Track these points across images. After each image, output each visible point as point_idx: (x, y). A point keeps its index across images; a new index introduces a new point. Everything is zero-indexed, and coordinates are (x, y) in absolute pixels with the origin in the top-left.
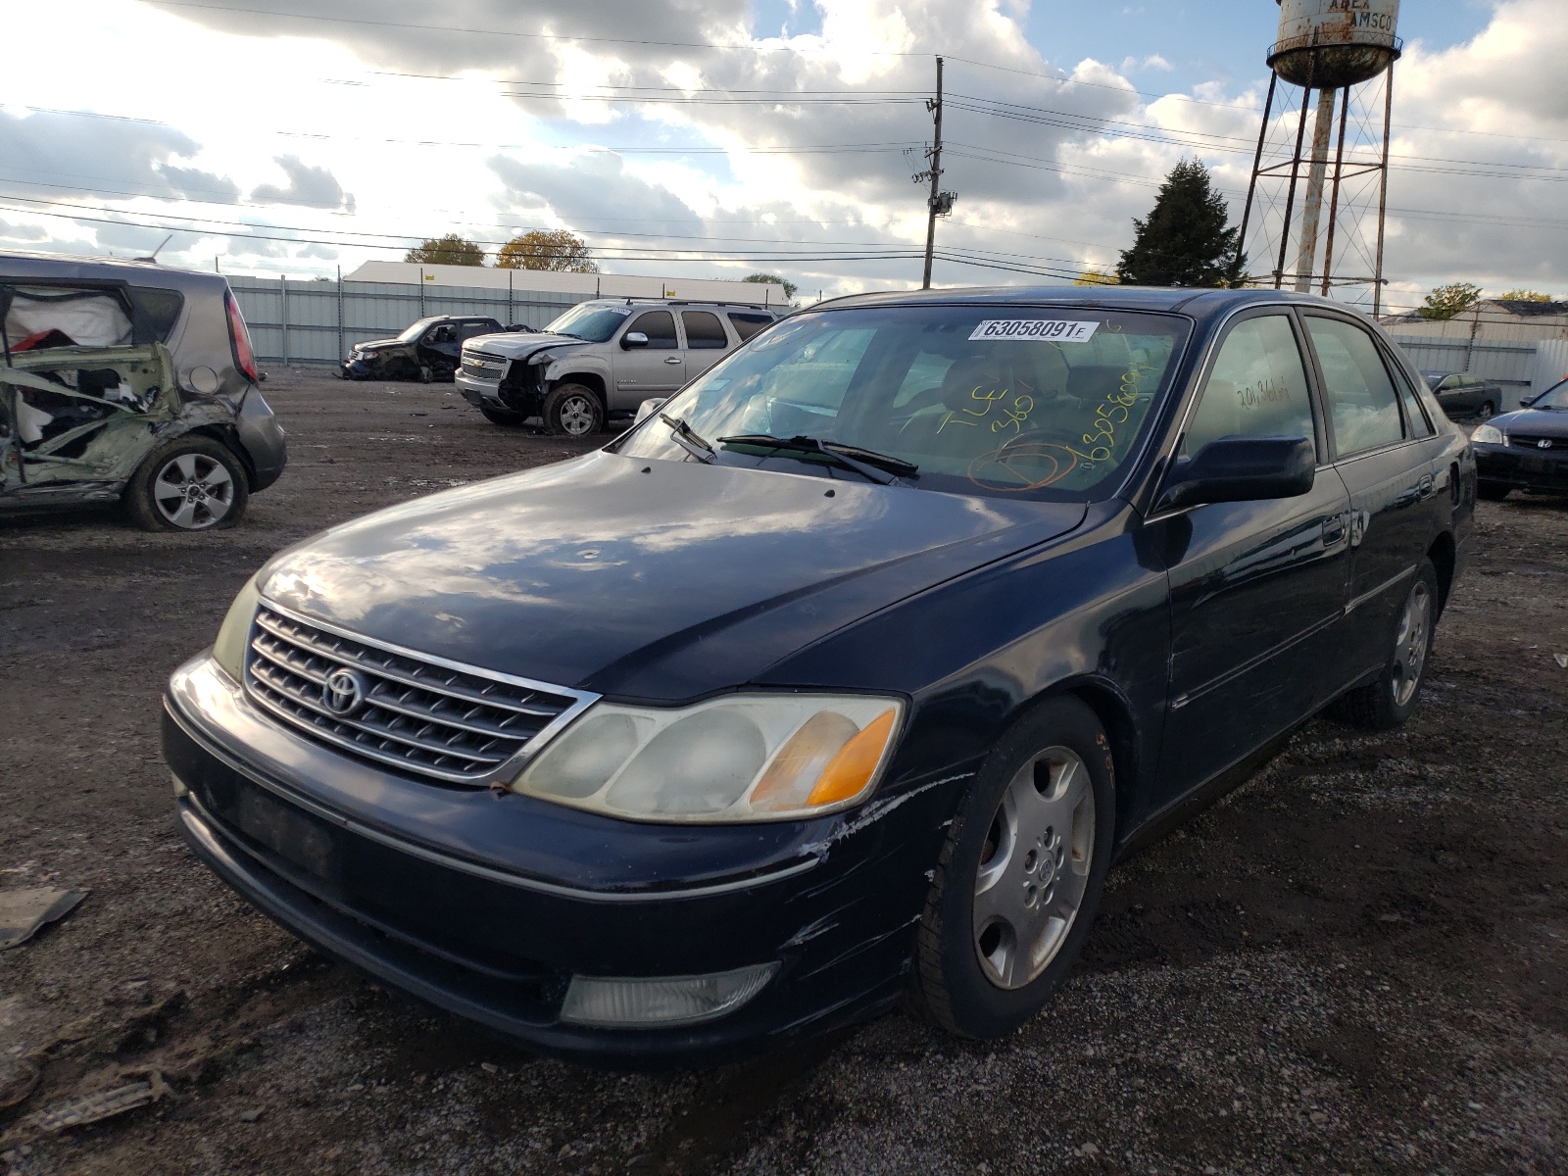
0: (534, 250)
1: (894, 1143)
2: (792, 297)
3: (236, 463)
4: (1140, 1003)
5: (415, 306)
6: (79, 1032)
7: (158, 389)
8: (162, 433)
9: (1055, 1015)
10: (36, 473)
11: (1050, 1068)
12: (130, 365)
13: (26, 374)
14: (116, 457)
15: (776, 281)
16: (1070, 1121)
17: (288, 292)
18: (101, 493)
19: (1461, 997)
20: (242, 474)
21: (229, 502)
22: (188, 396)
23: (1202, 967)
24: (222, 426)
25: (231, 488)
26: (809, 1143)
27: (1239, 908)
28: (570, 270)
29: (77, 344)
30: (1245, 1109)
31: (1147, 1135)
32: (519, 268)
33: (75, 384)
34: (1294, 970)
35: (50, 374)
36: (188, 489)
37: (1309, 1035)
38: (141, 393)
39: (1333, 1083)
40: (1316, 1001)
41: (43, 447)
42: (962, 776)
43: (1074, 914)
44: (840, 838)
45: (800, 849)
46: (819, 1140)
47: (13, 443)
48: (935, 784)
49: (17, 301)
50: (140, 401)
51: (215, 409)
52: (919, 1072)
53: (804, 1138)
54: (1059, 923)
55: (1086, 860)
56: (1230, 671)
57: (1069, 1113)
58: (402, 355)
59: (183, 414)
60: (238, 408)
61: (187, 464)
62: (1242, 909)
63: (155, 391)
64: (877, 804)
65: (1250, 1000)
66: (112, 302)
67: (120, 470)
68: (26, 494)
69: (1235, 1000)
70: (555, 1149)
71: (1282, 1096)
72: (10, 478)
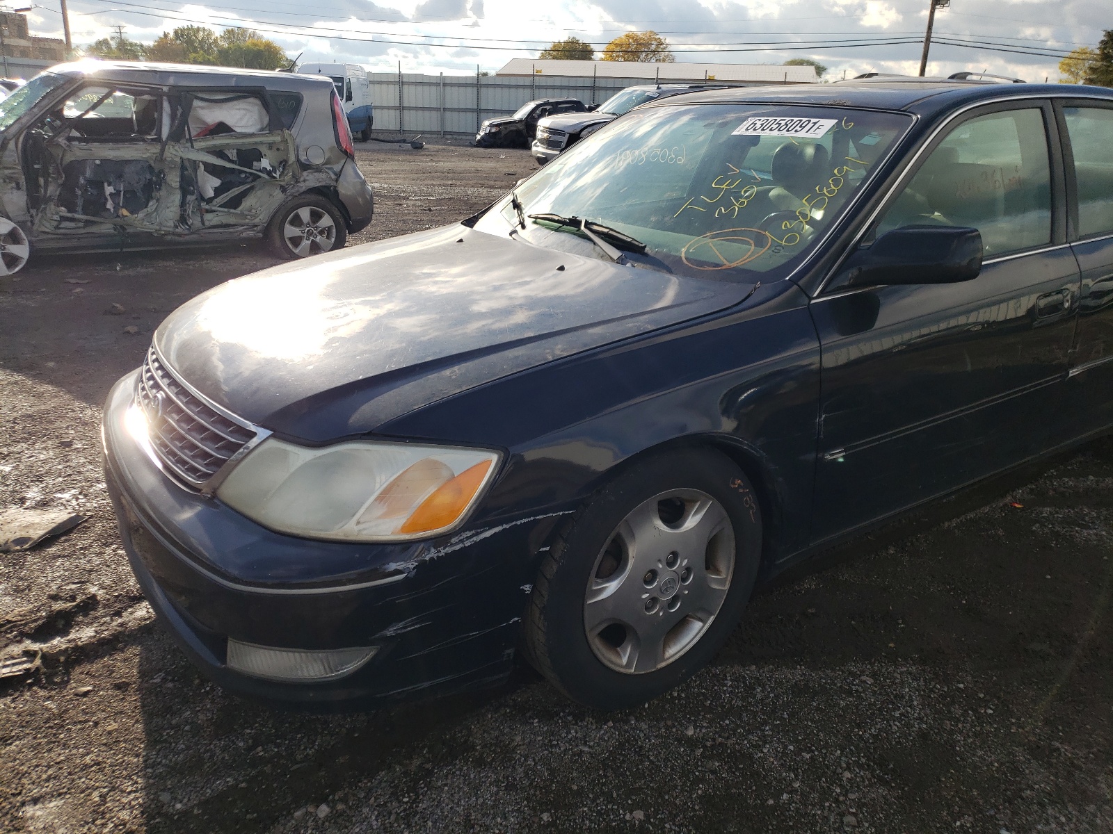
0: (629, 47)
1: (491, 784)
2: (822, 76)
3: (337, 213)
4: (759, 696)
5: (528, 92)
6: (21, 616)
7: (286, 161)
8: (289, 192)
9: (683, 696)
10: (212, 219)
11: (650, 741)
12: (268, 145)
13: (203, 153)
14: (259, 208)
15: (810, 63)
16: (640, 788)
17: (445, 85)
18: (251, 233)
19: (1057, 728)
20: (342, 221)
21: (333, 240)
22: (305, 167)
23: (833, 670)
24: (328, 187)
25: (334, 230)
26: (429, 773)
27: (900, 621)
28: (654, 61)
29: (234, 131)
30: (790, 801)
31: (696, 810)
32: (618, 61)
33: (235, 159)
34: (915, 684)
35: (220, 153)
36: (306, 231)
37: (891, 744)
38: (276, 164)
39: (882, 791)
40: (916, 714)
41: (215, 202)
42: (561, 513)
43: (712, 618)
44: (427, 558)
45: (386, 566)
46: (437, 772)
47: (196, 199)
48: (532, 518)
49: (196, 103)
50: (274, 170)
51: (323, 176)
52: (546, 728)
53: (428, 769)
54: (698, 625)
55: (726, 578)
56: (897, 430)
57: (643, 781)
58: (515, 129)
59: (302, 179)
60: (338, 175)
61: (305, 214)
62: (903, 623)
63: (284, 163)
64: (469, 534)
65: (857, 706)
66: (257, 102)
67: (262, 217)
68: (205, 233)
69: (843, 703)
70: (253, 748)
71: (831, 795)
72: (195, 222)
